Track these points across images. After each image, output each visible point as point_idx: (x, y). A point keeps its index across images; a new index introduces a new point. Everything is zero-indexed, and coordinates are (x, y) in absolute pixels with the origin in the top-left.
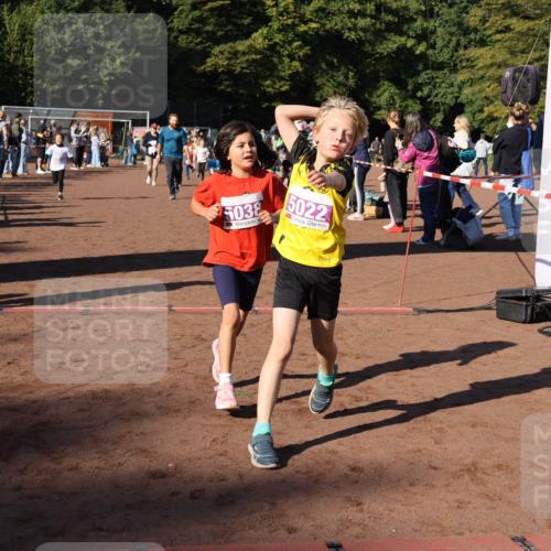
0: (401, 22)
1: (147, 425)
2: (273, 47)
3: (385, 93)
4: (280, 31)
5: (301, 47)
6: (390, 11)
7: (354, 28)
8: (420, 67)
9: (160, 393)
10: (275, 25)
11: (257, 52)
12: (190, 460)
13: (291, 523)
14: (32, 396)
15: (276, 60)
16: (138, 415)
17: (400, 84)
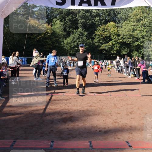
0: (138, 39)
1: (91, 117)
2: (113, 45)
3: (135, 53)
4: (114, 42)
5: (118, 45)
6: (135, 38)
7: (129, 41)
8: (142, 48)
9: (93, 111)
10: (113, 41)
11: (110, 46)
12: (99, 124)
13: (118, 137)
14: (70, 111)
15: (114, 47)
16: (89, 115)
17: (138, 51)
